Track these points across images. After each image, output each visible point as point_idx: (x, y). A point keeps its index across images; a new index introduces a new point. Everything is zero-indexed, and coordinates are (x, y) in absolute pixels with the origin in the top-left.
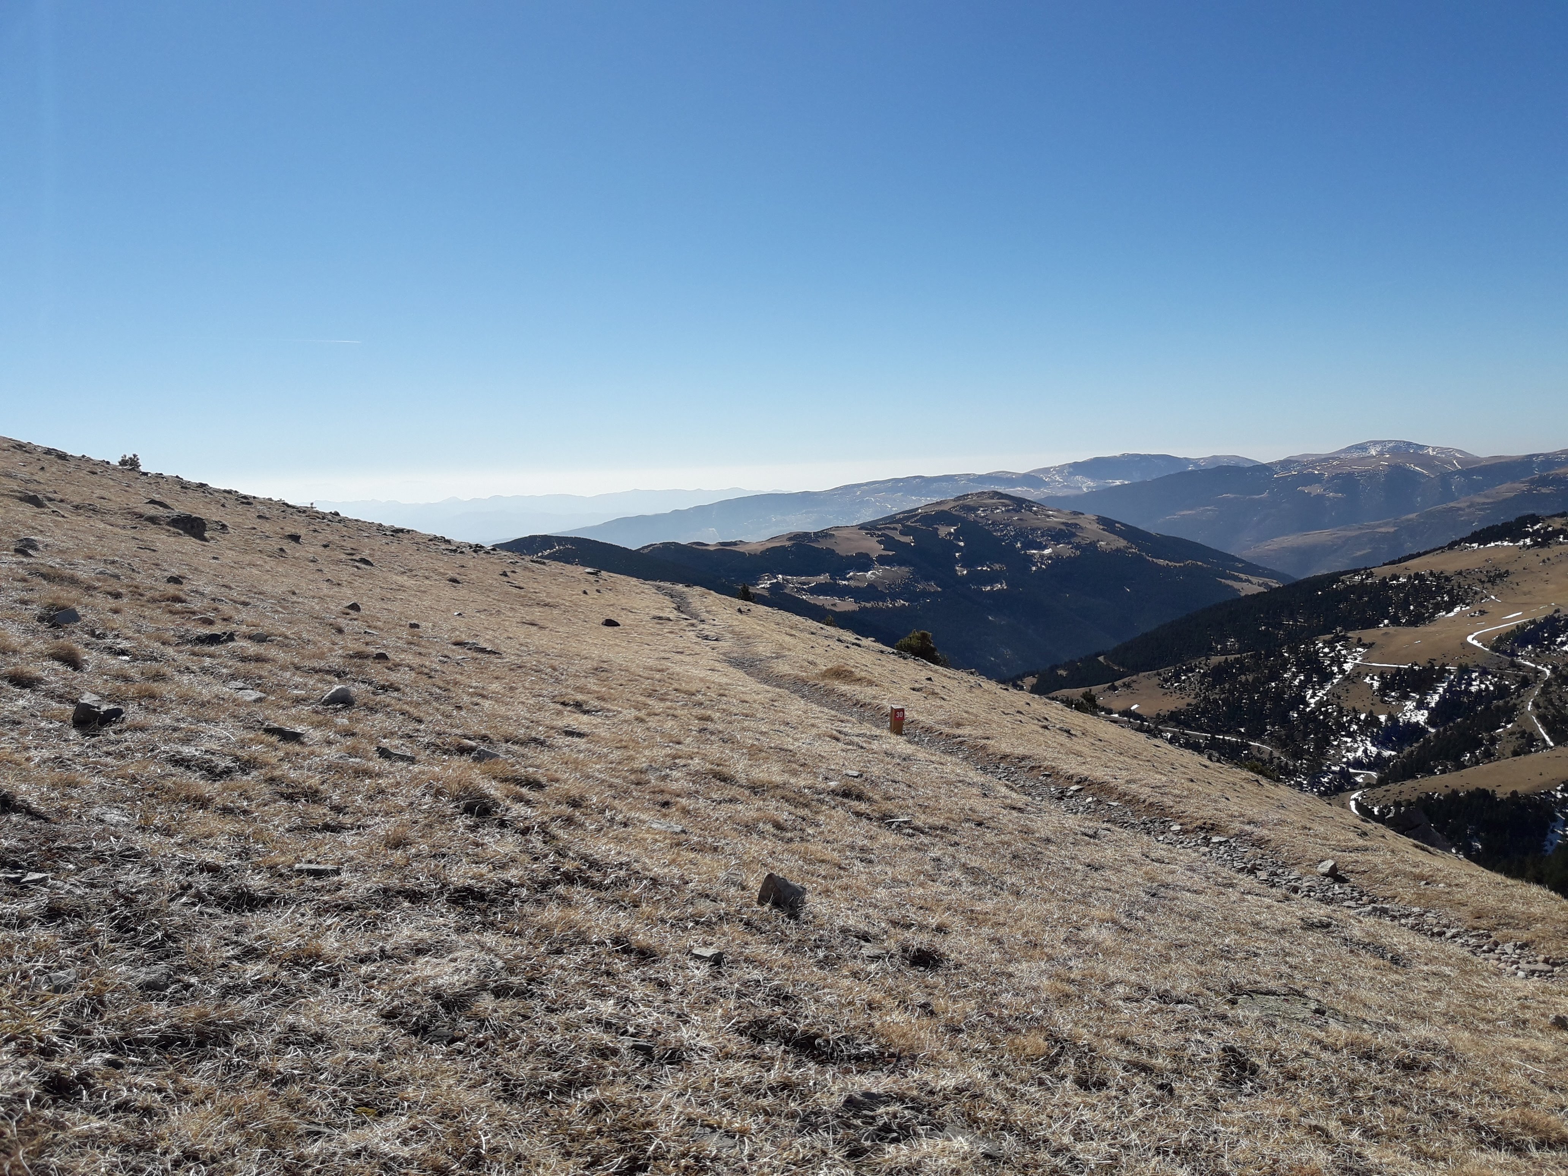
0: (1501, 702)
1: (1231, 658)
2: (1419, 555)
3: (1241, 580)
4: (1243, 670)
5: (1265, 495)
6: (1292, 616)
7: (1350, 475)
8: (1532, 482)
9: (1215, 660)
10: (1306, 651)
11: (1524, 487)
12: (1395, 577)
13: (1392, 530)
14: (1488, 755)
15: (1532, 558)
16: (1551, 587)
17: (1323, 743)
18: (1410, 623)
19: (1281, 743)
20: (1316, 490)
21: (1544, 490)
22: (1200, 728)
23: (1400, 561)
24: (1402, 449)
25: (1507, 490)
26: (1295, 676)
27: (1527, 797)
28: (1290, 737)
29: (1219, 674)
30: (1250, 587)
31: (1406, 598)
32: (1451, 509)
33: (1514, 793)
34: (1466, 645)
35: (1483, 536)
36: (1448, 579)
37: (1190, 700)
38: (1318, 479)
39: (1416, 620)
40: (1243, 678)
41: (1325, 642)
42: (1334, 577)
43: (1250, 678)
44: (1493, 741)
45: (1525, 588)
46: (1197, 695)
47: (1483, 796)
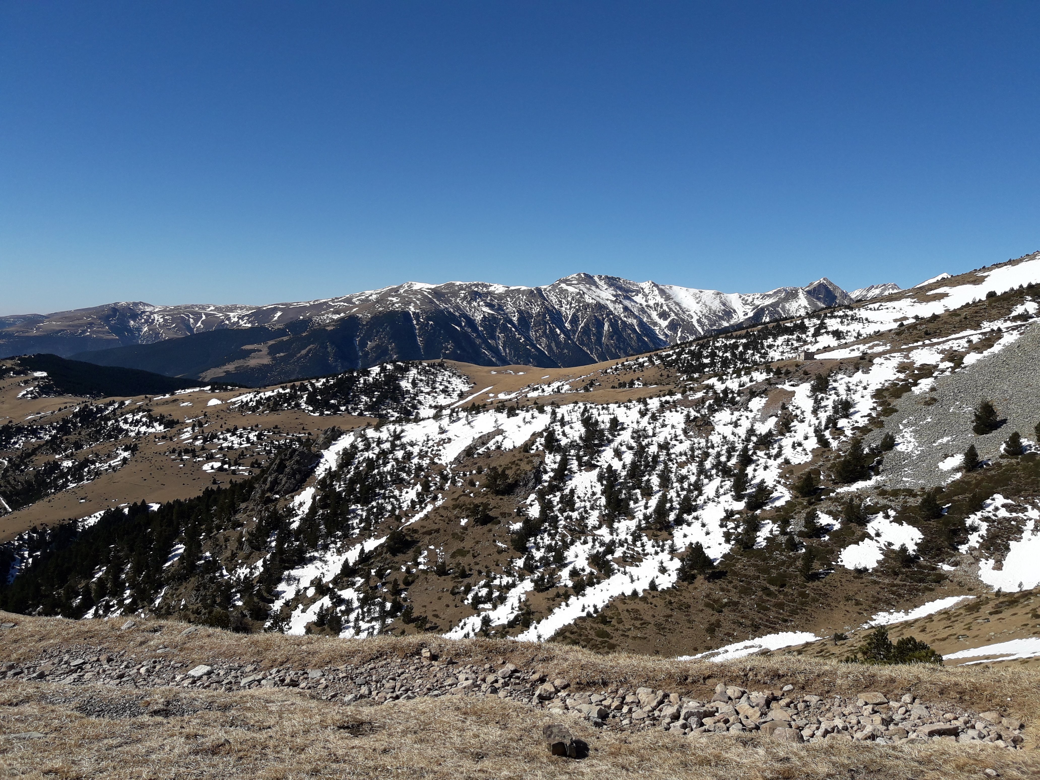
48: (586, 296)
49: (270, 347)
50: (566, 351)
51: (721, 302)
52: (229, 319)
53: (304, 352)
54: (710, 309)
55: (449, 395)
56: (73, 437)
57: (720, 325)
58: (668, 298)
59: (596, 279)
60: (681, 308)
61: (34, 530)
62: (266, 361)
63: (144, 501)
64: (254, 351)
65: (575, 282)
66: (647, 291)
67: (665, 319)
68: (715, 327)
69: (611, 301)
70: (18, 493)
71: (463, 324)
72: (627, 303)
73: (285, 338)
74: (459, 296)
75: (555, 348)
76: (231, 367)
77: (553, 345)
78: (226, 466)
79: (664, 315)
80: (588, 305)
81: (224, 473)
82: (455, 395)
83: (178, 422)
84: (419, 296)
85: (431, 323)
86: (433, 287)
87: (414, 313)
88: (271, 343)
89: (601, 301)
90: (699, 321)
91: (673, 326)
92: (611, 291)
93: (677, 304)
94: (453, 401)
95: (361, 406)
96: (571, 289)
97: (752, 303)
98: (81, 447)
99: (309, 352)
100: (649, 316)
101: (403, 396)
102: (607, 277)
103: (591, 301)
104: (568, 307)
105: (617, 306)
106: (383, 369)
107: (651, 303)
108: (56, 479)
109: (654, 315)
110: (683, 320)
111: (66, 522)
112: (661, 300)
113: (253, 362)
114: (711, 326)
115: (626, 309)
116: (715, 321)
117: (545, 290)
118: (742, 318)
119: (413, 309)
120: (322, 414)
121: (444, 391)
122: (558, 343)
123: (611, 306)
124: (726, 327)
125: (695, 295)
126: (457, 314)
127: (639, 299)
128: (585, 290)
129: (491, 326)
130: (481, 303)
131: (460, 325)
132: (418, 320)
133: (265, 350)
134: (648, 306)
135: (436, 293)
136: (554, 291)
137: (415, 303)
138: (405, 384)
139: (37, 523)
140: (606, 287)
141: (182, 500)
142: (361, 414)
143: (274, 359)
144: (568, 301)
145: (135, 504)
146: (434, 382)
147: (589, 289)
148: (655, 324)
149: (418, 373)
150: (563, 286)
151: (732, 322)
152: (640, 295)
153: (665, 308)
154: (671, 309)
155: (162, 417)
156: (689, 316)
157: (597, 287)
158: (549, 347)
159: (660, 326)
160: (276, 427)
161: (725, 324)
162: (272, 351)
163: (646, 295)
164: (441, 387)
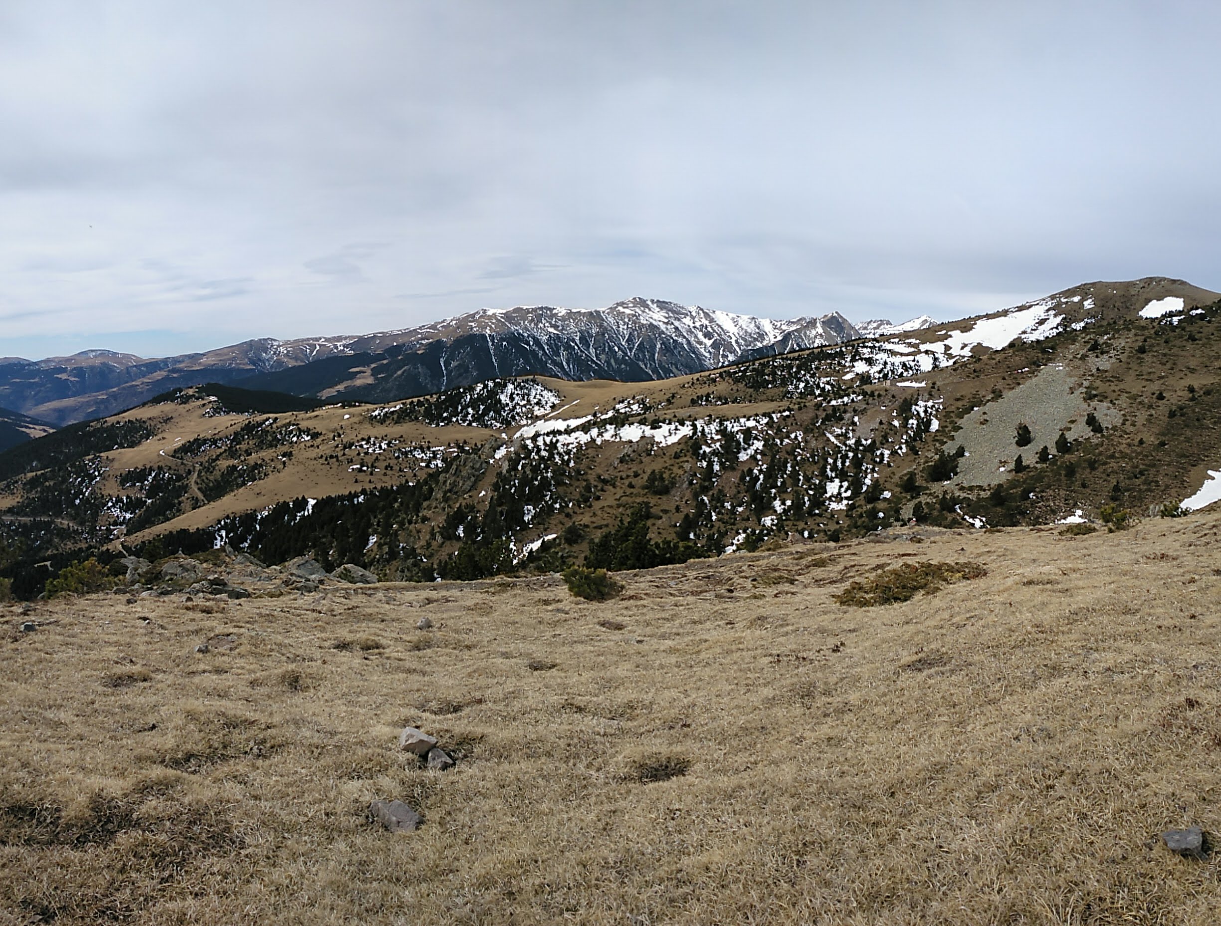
0: (180, 484)
1: (39, 473)
2: (128, 410)
3: (30, 428)
4: (46, 480)
5: (37, 380)
6: (67, 446)
7: (81, 368)
8: (169, 371)
9: (30, 475)
10: (80, 466)
11: (165, 374)
12: (118, 423)
13: (105, 397)
14: (179, 510)
15: (182, 408)
16: (192, 423)
17: (95, 515)
18: (129, 447)
19: (73, 518)
20: (64, 376)
21: (175, 375)
22: (26, 515)
23: (119, 414)
24: (104, 353)
25: (159, 375)
26: (76, 479)
27: (203, 530)
28: (77, 514)
29: (33, 483)
30: (36, 432)
31: (125, 433)
32: (133, 386)
33: (198, 529)
34: (160, 455)
35: (157, 400)
36: (144, 422)
37: (18, 500)
38: (64, 370)
39: (132, 445)
40: (47, 484)
41: (89, 460)
42: (86, 424)
43: (52, 483)
44: (180, 503)
45: (181, 424)
46: (22, 496)
47: (184, 531)
48: (641, 318)
49: (372, 370)
50: (623, 366)
51: (756, 326)
52: (336, 348)
53: (399, 372)
54: (746, 332)
55: (542, 407)
56: (244, 446)
57: (755, 345)
58: (712, 320)
59: (649, 303)
60: (722, 329)
61: (228, 517)
62: (370, 380)
63: (303, 497)
64: (360, 372)
65: (631, 305)
66: (694, 314)
67: (710, 339)
68: (750, 348)
69: (664, 323)
70: (211, 489)
71: (531, 343)
72: (677, 323)
73: (385, 362)
74: (527, 319)
75: (613, 364)
76: (341, 387)
77: (612, 361)
78: (365, 468)
79: (708, 335)
80: (643, 325)
81: (363, 474)
82: (548, 407)
83: (321, 434)
84: (494, 321)
85: (504, 343)
86: (504, 311)
87: (490, 335)
88: (373, 366)
89: (654, 323)
90: (737, 342)
91: (715, 345)
92: (663, 313)
93: (719, 326)
94: (547, 412)
95: (469, 417)
96: (627, 311)
97: (780, 329)
98: (251, 454)
99: (403, 372)
100: (696, 336)
101: (503, 408)
102: (658, 301)
103: (645, 322)
104: (625, 327)
105: (669, 327)
106: (486, 386)
107: (698, 324)
108: (236, 478)
109: (700, 336)
110: (724, 340)
111: (249, 512)
112: (705, 322)
113: (358, 382)
114: (747, 346)
115: (676, 328)
116: (751, 342)
117: (604, 312)
118: (773, 341)
119: (489, 332)
120: (438, 425)
121: (538, 403)
122: (616, 360)
123: (663, 327)
124: (760, 348)
125: (733, 319)
126: (526, 335)
127: (687, 321)
128: (640, 313)
129: (556, 345)
130: (547, 324)
131: (528, 344)
132: (493, 341)
133: (369, 372)
134: (694, 327)
135: (508, 316)
136: (612, 313)
137: (490, 327)
138: (504, 398)
139: (229, 512)
140: (658, 309)
141: (333, 496)
142: (470, 424)
143: (376, 379)
144: (625, 322)
145: (297, 498)
146: (529, 395)
147: (643, 312)
148: (700, 343)
149: (515, 388)
150: (620, 309)
151: (765, 343)
152: (688, 318)
153: (709, 329)
154: (714, 331)
155: (309, 430)
156: (729, 336)
157: (650, 310)
158: (608, 362)
159: (705, 345)
160: (402, 437)
161: (759, 345)
162: (375, 372)
163: (693, 318)
164: (536, 401)
